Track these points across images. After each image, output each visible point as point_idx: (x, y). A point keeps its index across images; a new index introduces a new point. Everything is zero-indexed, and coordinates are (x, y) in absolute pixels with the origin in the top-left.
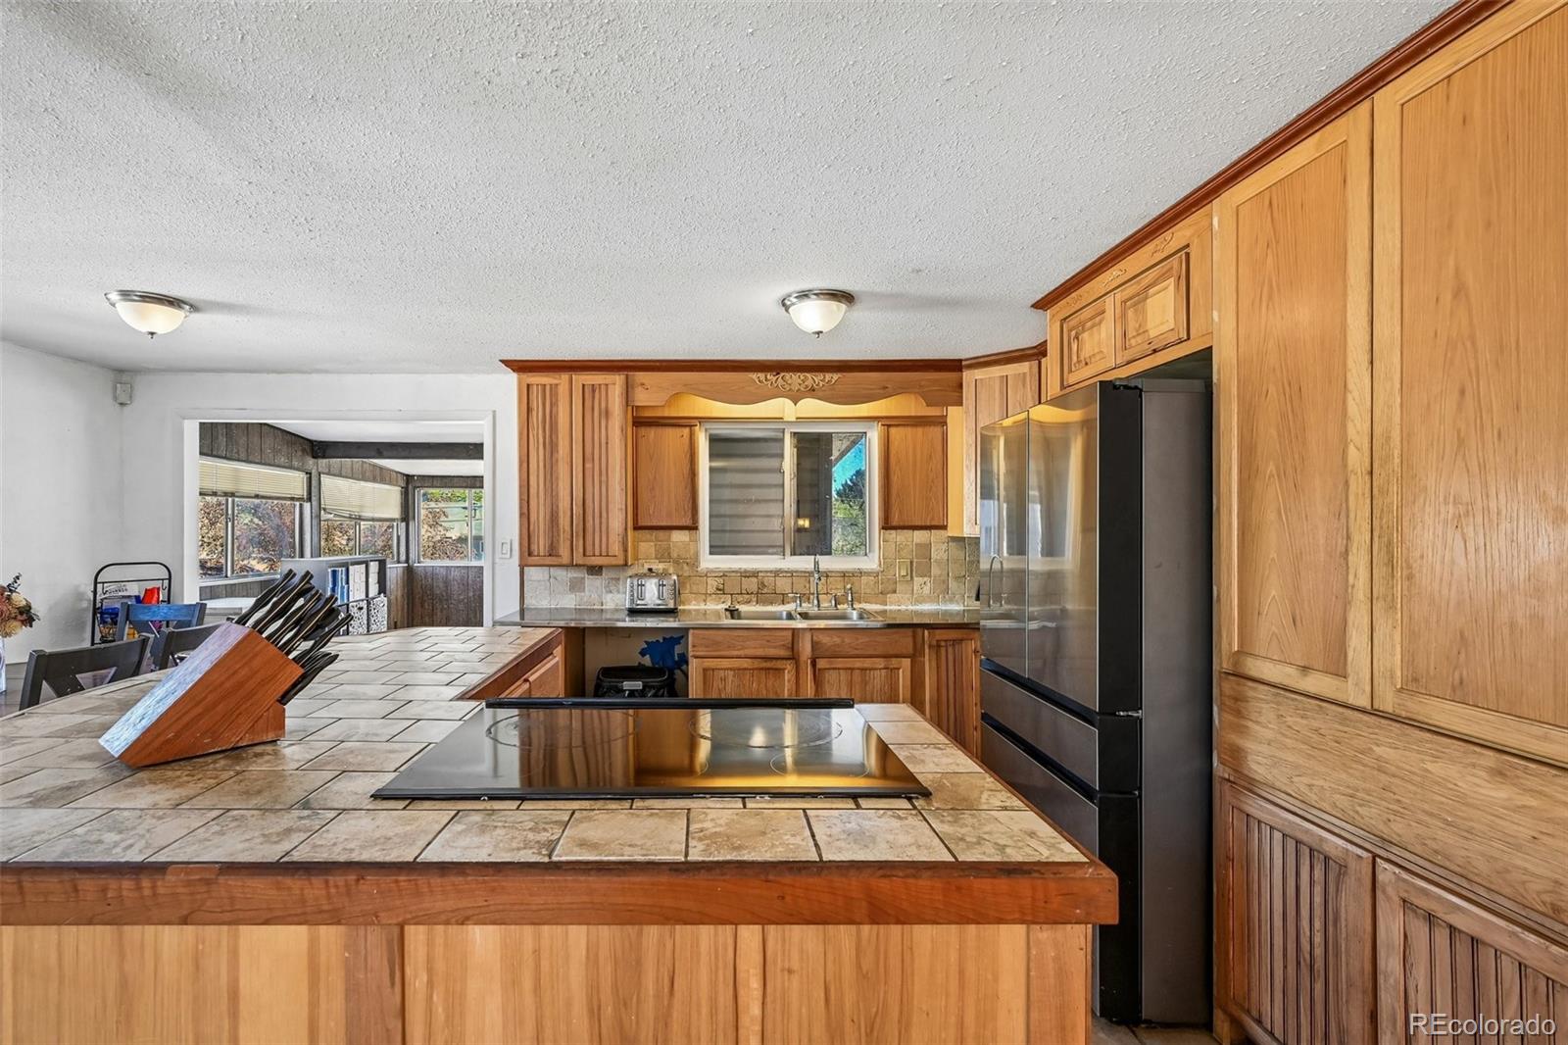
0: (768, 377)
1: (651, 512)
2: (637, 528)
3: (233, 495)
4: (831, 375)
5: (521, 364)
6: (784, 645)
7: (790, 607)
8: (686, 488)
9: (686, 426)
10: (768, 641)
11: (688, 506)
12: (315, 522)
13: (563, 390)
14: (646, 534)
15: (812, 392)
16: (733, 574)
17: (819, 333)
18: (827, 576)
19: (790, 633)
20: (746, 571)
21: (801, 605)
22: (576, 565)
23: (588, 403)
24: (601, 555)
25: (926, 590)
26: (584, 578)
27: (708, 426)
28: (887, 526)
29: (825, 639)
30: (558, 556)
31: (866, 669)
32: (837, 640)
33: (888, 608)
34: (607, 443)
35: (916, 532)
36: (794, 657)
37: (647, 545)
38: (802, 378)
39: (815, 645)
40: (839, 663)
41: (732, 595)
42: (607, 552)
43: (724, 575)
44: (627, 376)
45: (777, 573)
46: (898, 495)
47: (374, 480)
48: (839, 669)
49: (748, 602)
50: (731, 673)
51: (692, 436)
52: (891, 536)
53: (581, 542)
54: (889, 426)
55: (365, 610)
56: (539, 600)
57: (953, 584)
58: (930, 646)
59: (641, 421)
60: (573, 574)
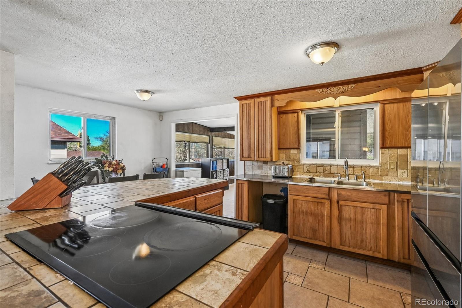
0: (324, 90)
1: (284, 143)
2: (279, 149)
3: (189, 142)
4: (351, 85)
5: (240, 98)
6: (325, 194)
7: (336, 179)
8: (296, 134)
9: (296, 113)
10: (318, 191)
11: (296, 140)
12: (211, 149)
13: (252, 105)
14: (282, 151)
15: (343, 93)
16: (313, 165)
17: (322, 63)
18: (354, 167)
19: (327, 189)
20: (318, 165)
21: (340, 179)
22: (256, 161)
23: (260, 108)
24: (263, 158)
25: (405, 175)
26: (262, 165)
27: (305, 112)
28: (383, 147)
29: (343, 193)
30: (251, 157)
31: (363, 208)
32: (349, 194)
33: (384, 182)
34: (265, 120)
35: (399, 150)
36: (330, 199)
37: (283, 155)
38: (338, 88)
39: (339, 195)
40: (350, 203)
41: (313, 173)
42: (266, 157)
43: (310, 166)
44: (272, 97)
45: (331, 166)
46: (389, 133)
47: (229, 138)
48: (350, 206)
49: (319, 176)
50: (304, 202)
51: (298, 116)
52: (386, 151)
53: (257, 153)
54: (384, 104)
55: (222, 172)
56: (250, 172)
58: (398, 201)
59: (281, 112)
60: (259, 164)
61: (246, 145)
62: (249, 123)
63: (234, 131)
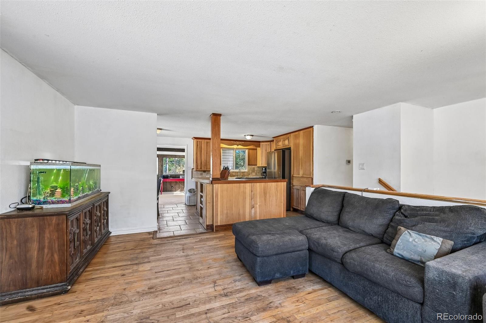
13: (203, 142)
15: (240, 145)
23: (207, 145)
25: (254, 175)
26: (202, 173)
28: (249, 165)
30: (202, 169)
35: (253, 166)
38: (239, 142)
42: (210, 168)
45: (233, 172)
46: (250, 160)
54: (249, 150)
57: (258, 174)
60: (201, 172)
61: (199, 162)
62: (201, 151)
63: (184, 152)
